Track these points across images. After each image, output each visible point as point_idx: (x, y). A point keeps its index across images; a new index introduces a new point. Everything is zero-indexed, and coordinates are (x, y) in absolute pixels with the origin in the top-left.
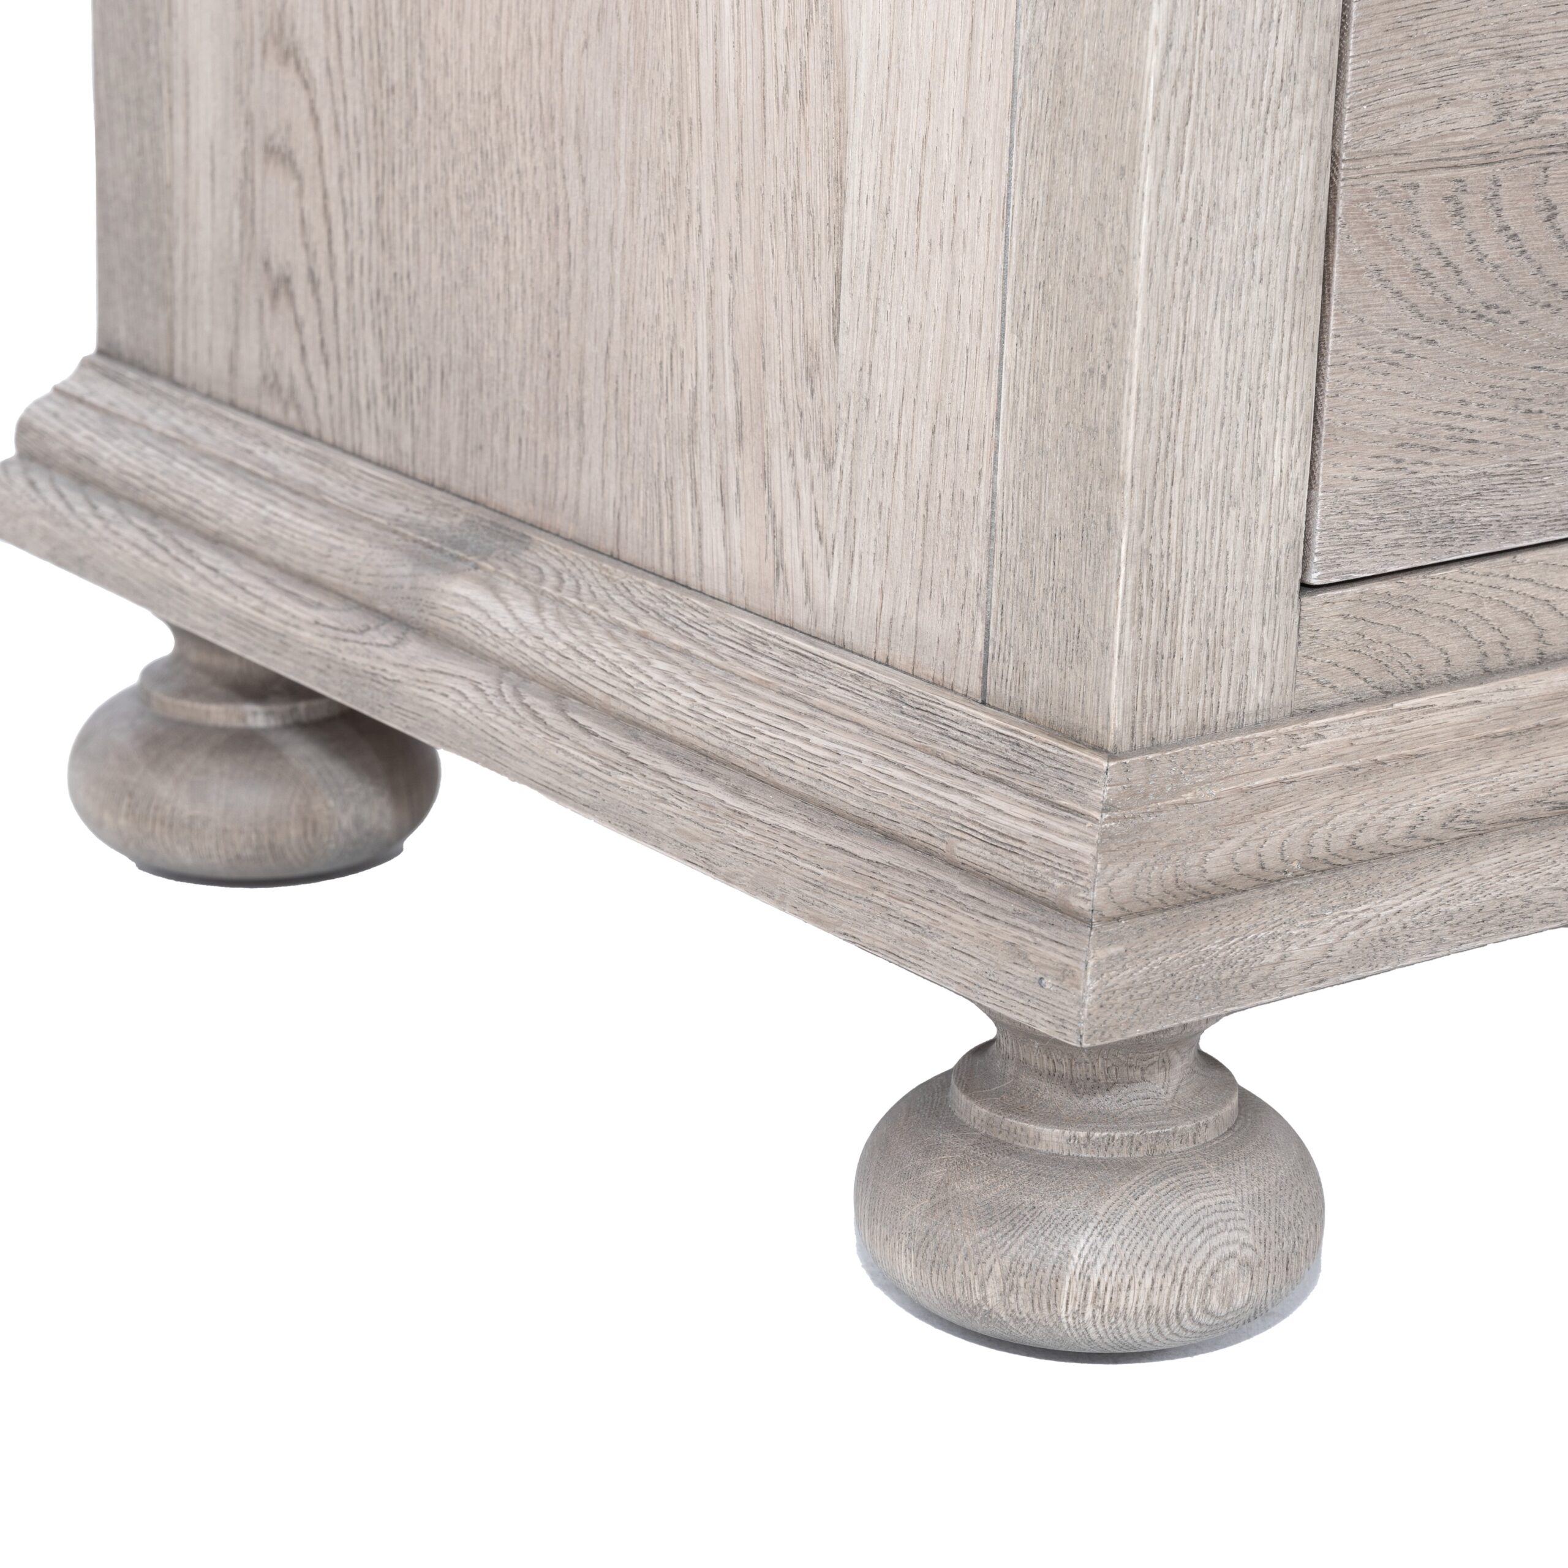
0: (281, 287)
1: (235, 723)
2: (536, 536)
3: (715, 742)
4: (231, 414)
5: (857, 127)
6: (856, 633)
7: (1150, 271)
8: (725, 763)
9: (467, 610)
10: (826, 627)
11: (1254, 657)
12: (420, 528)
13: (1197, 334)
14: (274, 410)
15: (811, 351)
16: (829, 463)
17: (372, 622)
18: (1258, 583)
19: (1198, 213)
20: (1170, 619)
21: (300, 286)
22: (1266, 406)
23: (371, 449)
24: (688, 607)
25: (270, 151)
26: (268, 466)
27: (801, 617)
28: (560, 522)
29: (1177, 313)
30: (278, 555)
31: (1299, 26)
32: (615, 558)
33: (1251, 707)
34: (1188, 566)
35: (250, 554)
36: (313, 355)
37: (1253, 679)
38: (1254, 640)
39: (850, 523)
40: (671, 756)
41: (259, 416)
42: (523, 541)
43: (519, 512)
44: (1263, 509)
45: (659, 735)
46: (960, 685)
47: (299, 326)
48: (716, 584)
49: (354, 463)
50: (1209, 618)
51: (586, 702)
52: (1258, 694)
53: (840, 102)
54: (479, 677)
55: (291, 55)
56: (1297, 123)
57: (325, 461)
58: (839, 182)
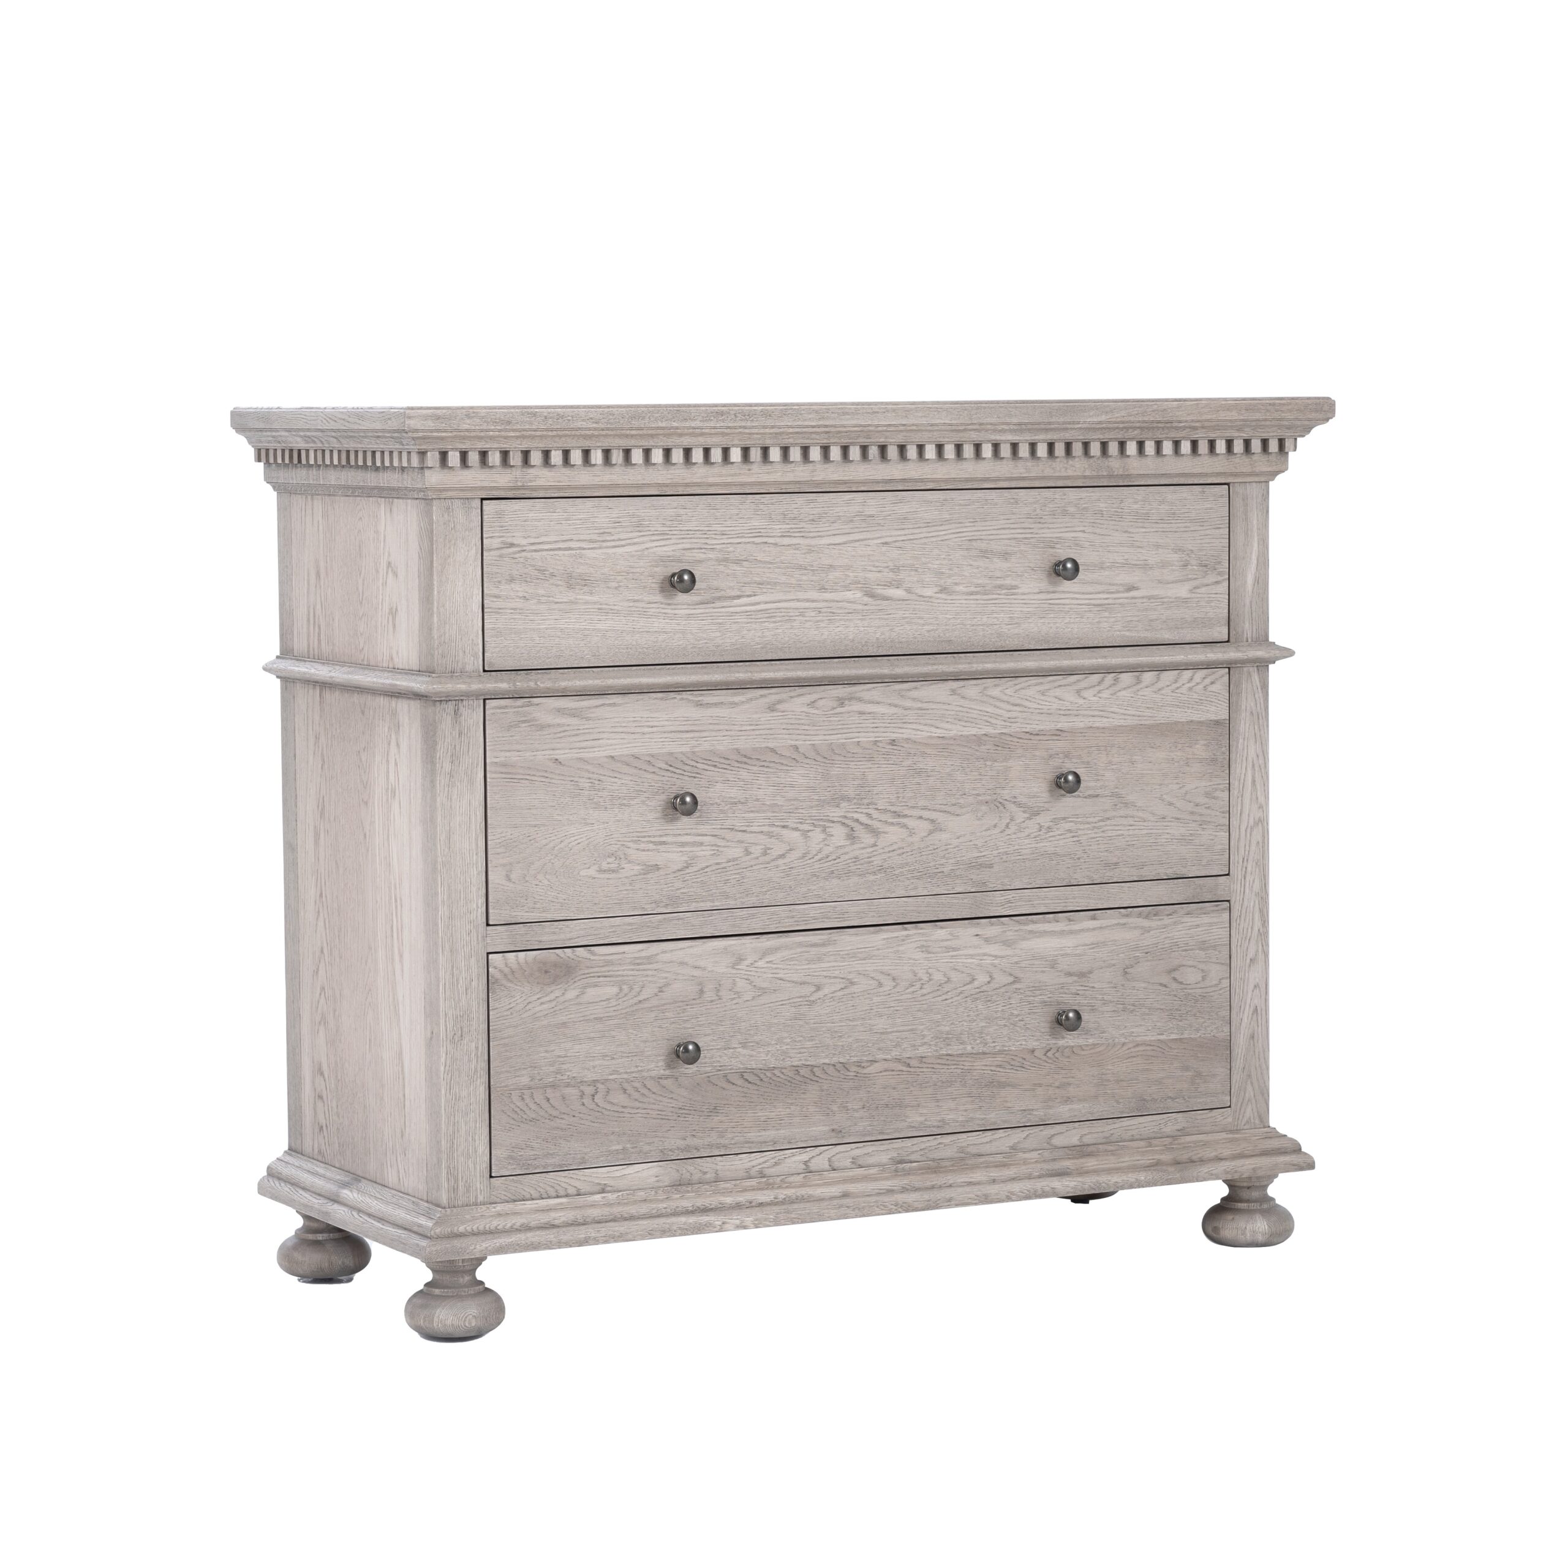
0: (321, 1128)
2: (363, 1180)
3: (381, 1216)
4: (312, 1160)
5: (406, 1084)
6: (410, 1192)
7: (445, 1110)
8: (383, 1220)
9: (346, 1196)
10: (406, 1192)
11: (479, 1191)
12: (342, 1181)
13: (458, 1122)
14: (320, 1158)
15: (402, 1132)
16: (405, 1155)
17: (328, 1201)
18: (478, 1175)
19: (456, 1098)
20: (456, 1181)
21: (324, 1128)
22: (477, 1137)
23: (337, 1165)
24: (385, 1191)
25: (319, 1096)
26: (316, 1171)
27: (403, 1190)
28: (367, 1176)
29: (452, 1118)
30: (314, 1190)
31: (477, 1061)
32: (376, 1182)
33: (479, 1201)
34: (460, 1170)
35: (309, 1190)
36: (327, 1144)
37: (479, 1196)
38: (478, 1187)
39: (409, 1167)
40: (374, 1220)
41: (318, 1161)
42: (360, 1181)
43: (361, 1175)
44: (478, 1159)
45: (374, 1216)
47: (324, 1137)
48: (391, 1186)
49: (333, 1168)
50: (466, 1181)
51: (363, 1212)
52: (480, 1198)
53: (404, 1079)
54: (343, 1209)
55: (322, 1074)
56: (479, 1080)
57: (328, 1169)
58: (404, 1095)
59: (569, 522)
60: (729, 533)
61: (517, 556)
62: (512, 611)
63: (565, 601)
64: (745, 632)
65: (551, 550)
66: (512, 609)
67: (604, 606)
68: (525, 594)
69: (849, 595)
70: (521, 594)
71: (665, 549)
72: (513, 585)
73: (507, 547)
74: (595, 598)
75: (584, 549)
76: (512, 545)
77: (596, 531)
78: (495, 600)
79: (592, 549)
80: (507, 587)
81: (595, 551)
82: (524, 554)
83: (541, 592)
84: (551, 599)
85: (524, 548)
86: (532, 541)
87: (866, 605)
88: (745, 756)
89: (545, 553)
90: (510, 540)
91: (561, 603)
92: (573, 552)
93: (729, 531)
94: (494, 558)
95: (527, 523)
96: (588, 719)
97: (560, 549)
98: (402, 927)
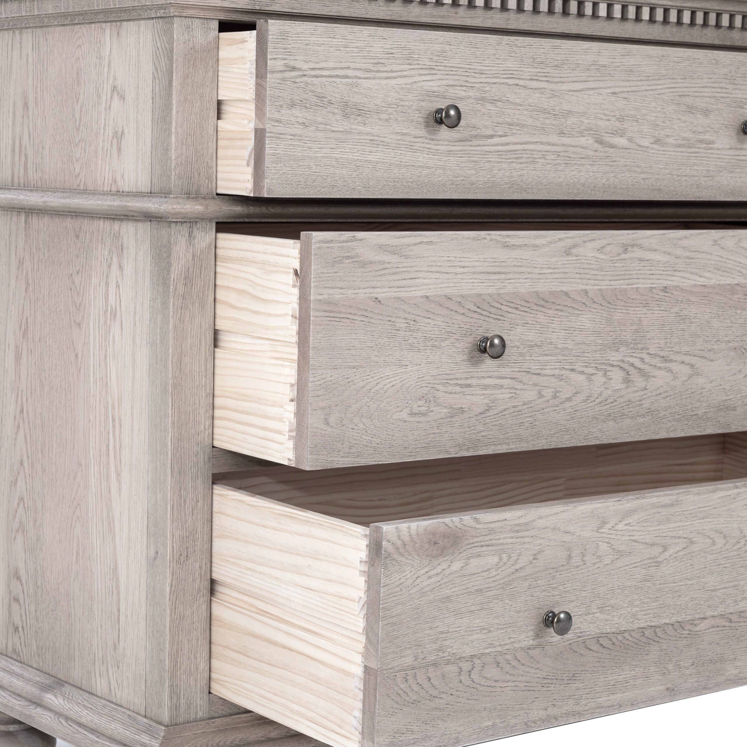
0: (16, 629)
1: (7, 730)
2: (66, 685)
3: (94, 727)
4: (6, 658)
5: (122, 599)
6: (124, 704)
7: (170, 629)
8: (97, 731)
9: (49, 701)
10: (118, 702)
11: (199, 707)
12: (42, 683)
13: (181, 641)
14: (15, 657)
15: (115, 645)
16: (118, 668)
17: (31, 704)
18: (199, 691)
19: (180, 618)
20: (178, 699)
21: (20, 629)
22: (198, 655)
23: (34, 666)
24: (93, 699)
25: (14, 599)
26: (12, 670)
27: (114, 701)
28: (71, 681)
29: (176, 637)
30: (12, 690)
31: (201, 581)
32: (81, 689)
33: (199, 717)
34: (182, 688)
35: (7, 690)
36: (23, 645)
37: (199, 711)
38: (198, 703)
39: (122, 680)
40: (86, 730)
41: (12, 658)
42: (63, 686)
43: (63, 679)
44: (199, 676)
45: (85, 726)
46: (142, 713)
47: (20, 638)
48: (99, 694)
49: (31, 669)
50: (188, 698)
51: (72, 720)
52: (200, 715)
53: (118, 594)
54: (51, 715)
55: (19, 578)
56: (201, 599)
57: (24, 668)
58: (119, 610)
59: (347, 49)
60: (487, 72)
61: (298, 80)
62: (292, 137)
63: (341, 129)
64: (496, 171)
65: (330, 76)
66: (291, 135)
67: (375, 138)
68: (305, 121)
69: (583, 141)
70: (300, 120)
71: (431, 84)
72: (293, 110)
73: (290, 71)
74: (368, 129)
75: (360, 78)
76: (294, 69)
77: (372, 61)
78: (276, 124)
79: (367, 78)
80: (288, 112)
81: (370, 81)
82: (305, 79)
83: (319, 119)
84: (328, 127)
85: (306, 73)
86: (313, 66)
87: (596, 151)
88: (543, 300)
89: (324, 79)
90: (292, 63)
91: (337, 132)
92: (350, 80)
93: (487, 70)
94: (277, 81)
95: (308, 47)
96: (407, 257)
97: (337, 76)
98: (120, 446)
